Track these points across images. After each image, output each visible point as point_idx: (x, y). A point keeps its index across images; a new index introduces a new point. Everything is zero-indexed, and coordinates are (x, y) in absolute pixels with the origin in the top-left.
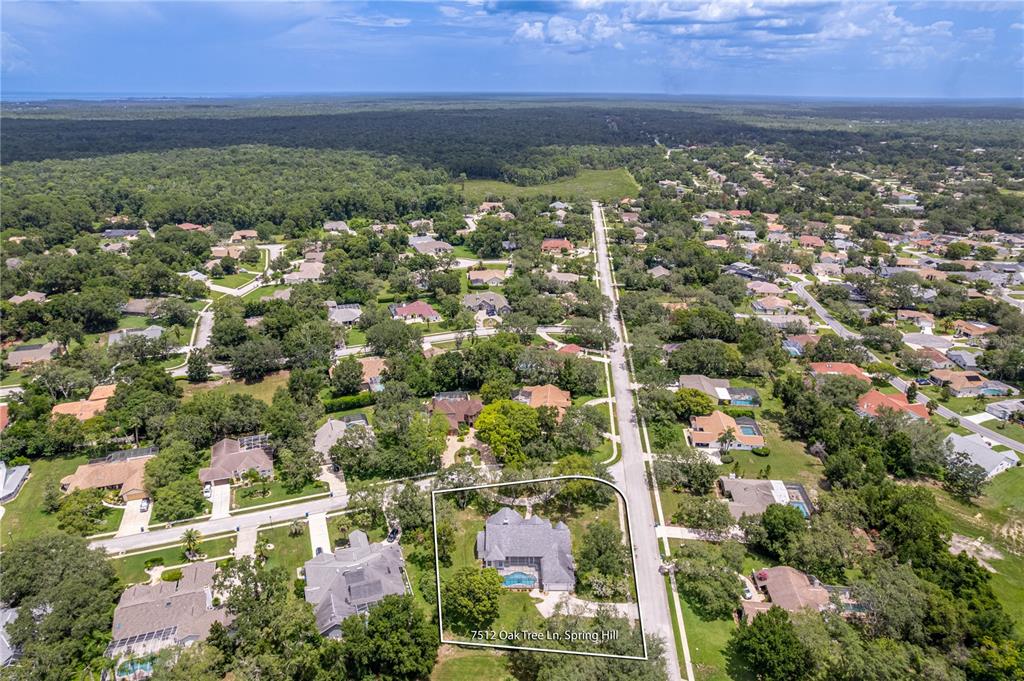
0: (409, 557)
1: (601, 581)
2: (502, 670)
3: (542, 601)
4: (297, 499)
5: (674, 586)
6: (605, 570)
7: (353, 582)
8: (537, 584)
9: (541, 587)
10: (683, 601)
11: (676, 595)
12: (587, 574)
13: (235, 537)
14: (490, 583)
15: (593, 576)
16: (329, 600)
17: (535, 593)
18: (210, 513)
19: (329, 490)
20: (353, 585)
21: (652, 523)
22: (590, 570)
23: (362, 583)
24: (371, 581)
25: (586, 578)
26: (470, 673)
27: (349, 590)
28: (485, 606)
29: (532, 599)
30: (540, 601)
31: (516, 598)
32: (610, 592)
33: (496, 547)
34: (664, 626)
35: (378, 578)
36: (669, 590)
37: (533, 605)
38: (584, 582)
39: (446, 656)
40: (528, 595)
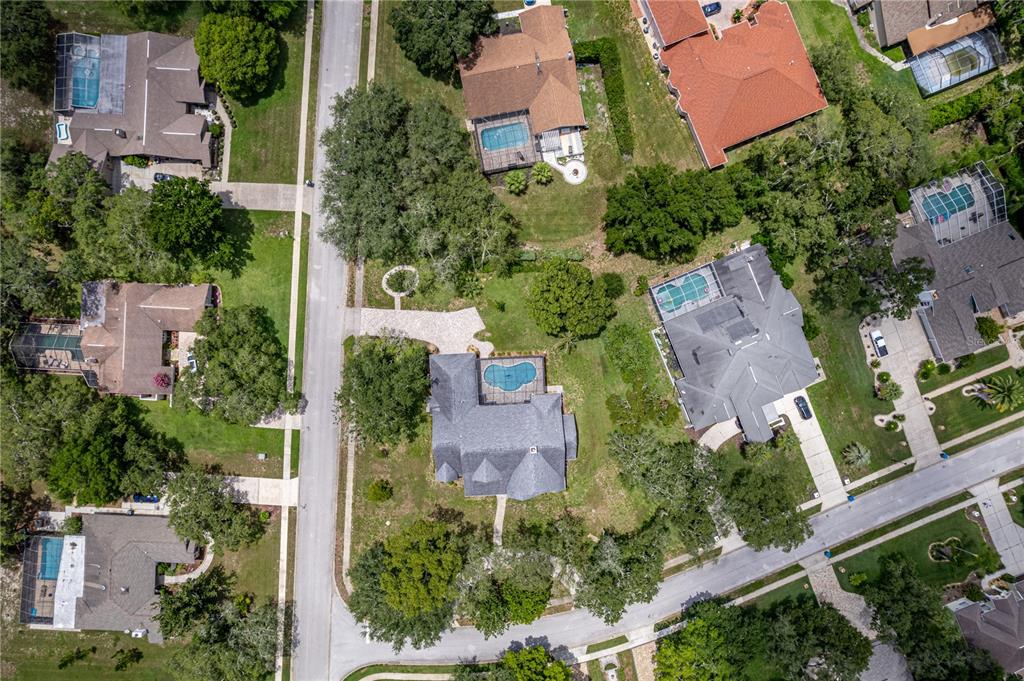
2: (524, 220)
3: (476, 335)
4: (880, 540)
5: (292, 371)
7: (741, 324)
8: (484, 366)
9: (477, 361)
10: (283, 343)
11: (291, 355)
13: (942, 438)
16: (766, 293)
18: (1006, 495)
19: (836, 566)
20: (739, 319)
21: (301, 515)
23: (727, 324)
24: (716, 330)
26: (562, 214)
27: (742, 313)
29: (489, 340)
30: (479, 336)
31: (512, 339)
34: (317, 297)
36: (300, 365)
37: (488, 327)
39: (594, 238)
40: (496, 346)
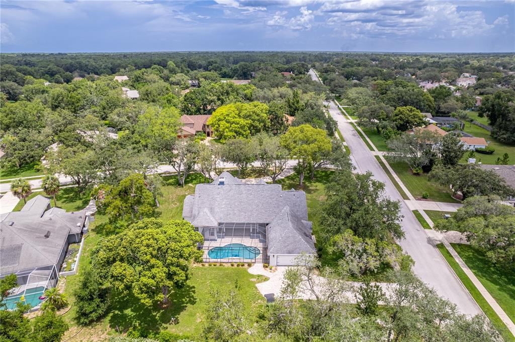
0: (97, 227)
1: (359, 247)
3: (266, 279)
6: (362, 230)
8: (260, 257)
9: (266, 261)
12: (337, 238)
14: (170, 238)
15: (345, 239)
17: (257, 269)
22: (338, 231)
25: (335, 244)
28: (153, 277)
29: (253, 276)
30: (262, 279)
31: (227, 276)
32: (373, 264)
33: (206, 210)
35: (18, 243)
37: (252, 286)
38: (330, 250)
40: (246, 271)
